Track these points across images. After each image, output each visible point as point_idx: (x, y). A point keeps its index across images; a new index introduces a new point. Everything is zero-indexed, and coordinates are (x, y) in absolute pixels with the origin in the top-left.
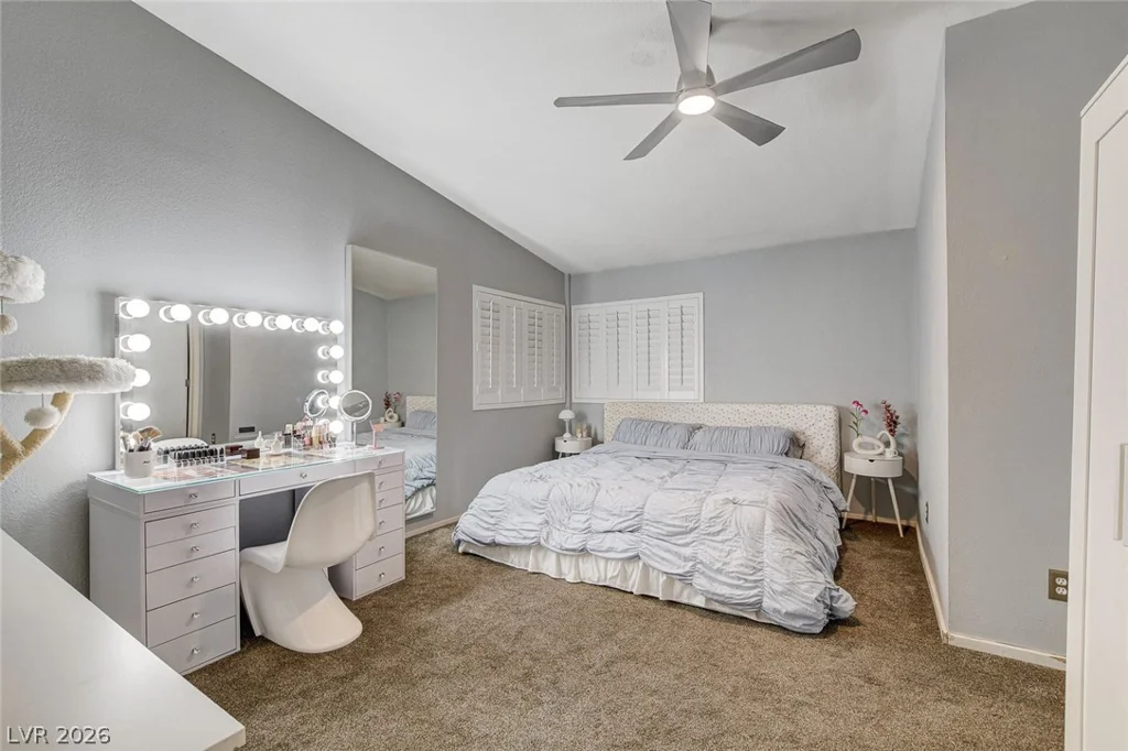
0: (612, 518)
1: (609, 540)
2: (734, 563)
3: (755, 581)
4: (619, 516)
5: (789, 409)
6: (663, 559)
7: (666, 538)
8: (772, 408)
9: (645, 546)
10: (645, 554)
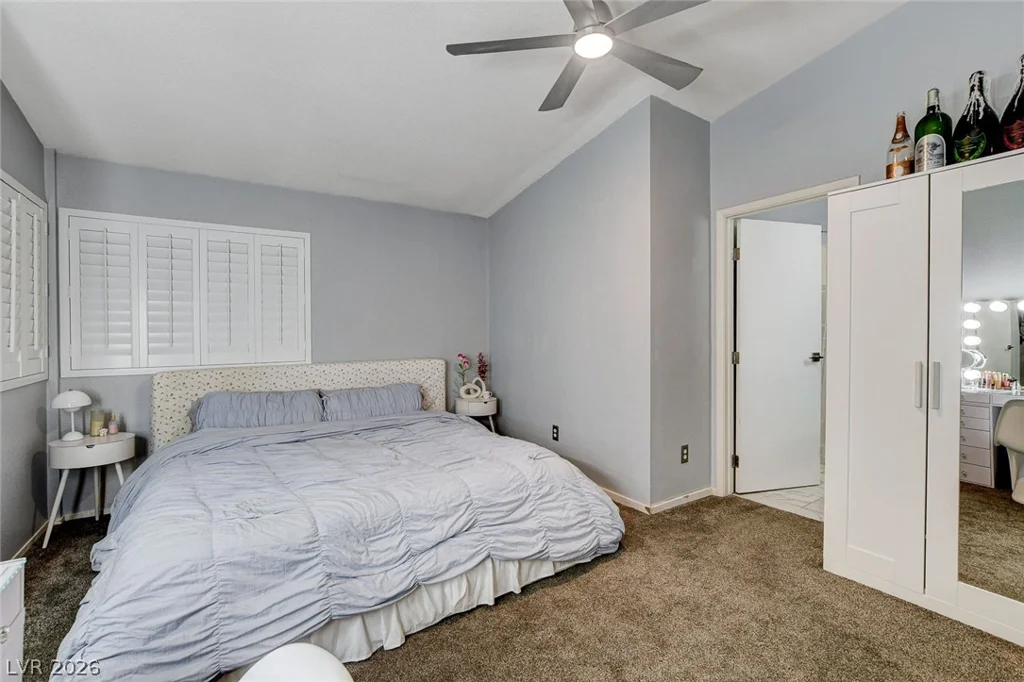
0: (438, 524)
1: (444, 555)
2: (572, 514)
3: (590, 525)
4: (446, 517)
5: (409, 365)
6: (517, 544)
7: (506, 520)
8: (393, 365)
9: (492, 539)
10: (495, 548)
